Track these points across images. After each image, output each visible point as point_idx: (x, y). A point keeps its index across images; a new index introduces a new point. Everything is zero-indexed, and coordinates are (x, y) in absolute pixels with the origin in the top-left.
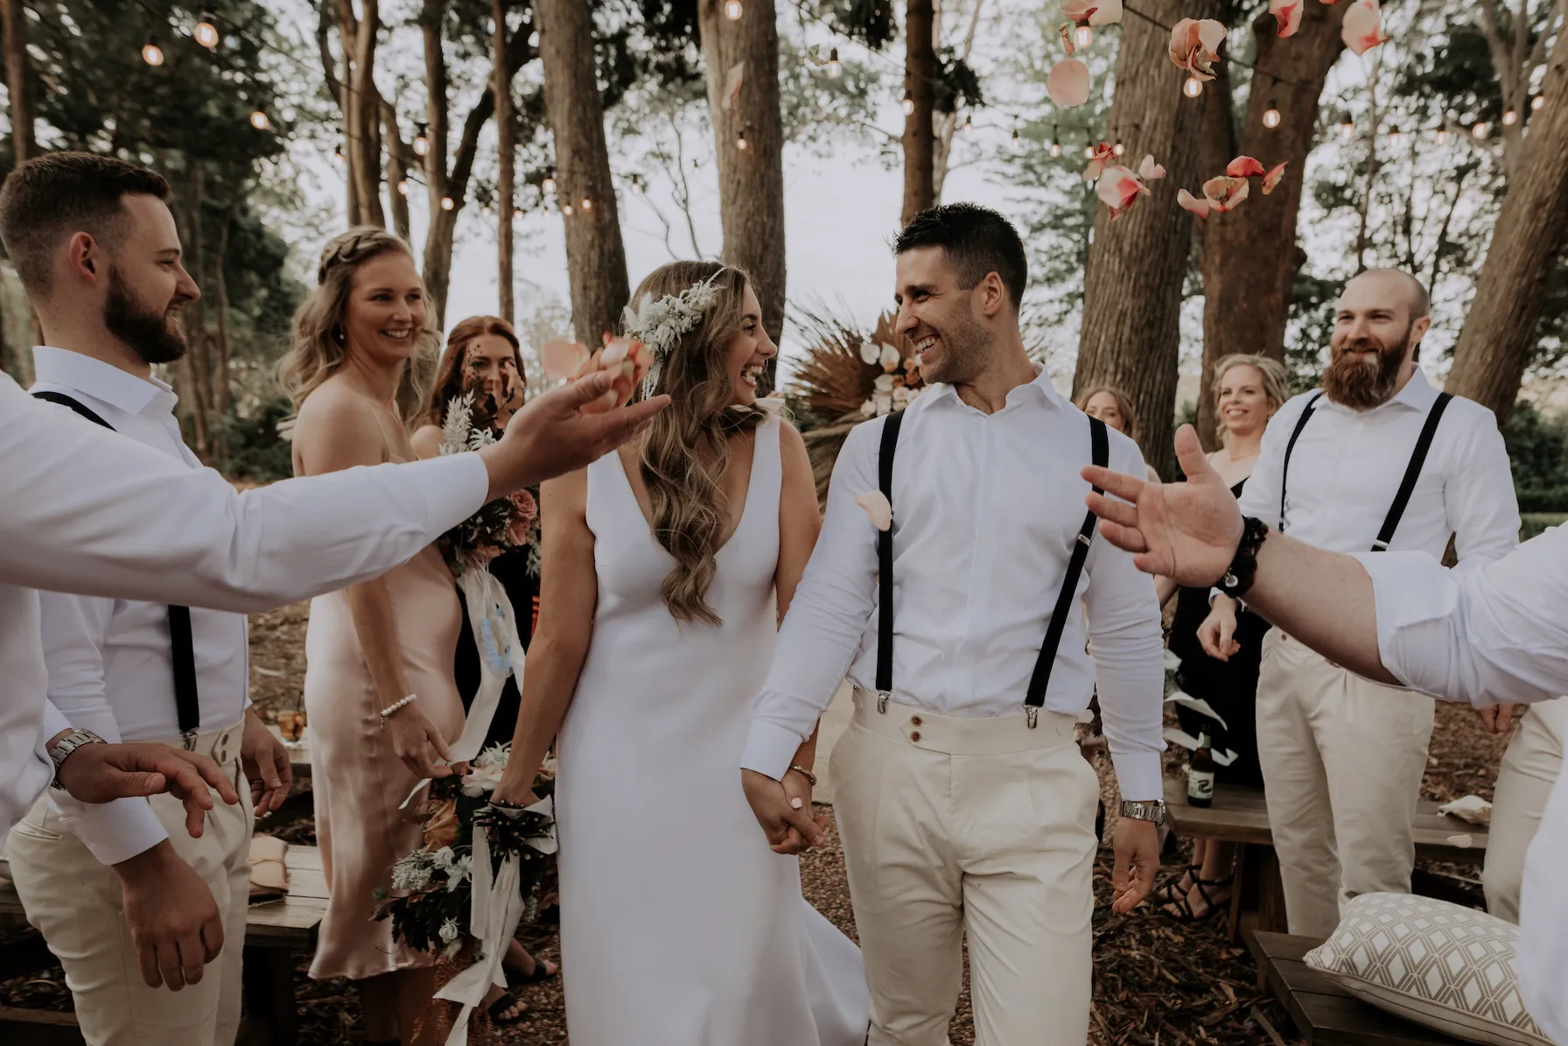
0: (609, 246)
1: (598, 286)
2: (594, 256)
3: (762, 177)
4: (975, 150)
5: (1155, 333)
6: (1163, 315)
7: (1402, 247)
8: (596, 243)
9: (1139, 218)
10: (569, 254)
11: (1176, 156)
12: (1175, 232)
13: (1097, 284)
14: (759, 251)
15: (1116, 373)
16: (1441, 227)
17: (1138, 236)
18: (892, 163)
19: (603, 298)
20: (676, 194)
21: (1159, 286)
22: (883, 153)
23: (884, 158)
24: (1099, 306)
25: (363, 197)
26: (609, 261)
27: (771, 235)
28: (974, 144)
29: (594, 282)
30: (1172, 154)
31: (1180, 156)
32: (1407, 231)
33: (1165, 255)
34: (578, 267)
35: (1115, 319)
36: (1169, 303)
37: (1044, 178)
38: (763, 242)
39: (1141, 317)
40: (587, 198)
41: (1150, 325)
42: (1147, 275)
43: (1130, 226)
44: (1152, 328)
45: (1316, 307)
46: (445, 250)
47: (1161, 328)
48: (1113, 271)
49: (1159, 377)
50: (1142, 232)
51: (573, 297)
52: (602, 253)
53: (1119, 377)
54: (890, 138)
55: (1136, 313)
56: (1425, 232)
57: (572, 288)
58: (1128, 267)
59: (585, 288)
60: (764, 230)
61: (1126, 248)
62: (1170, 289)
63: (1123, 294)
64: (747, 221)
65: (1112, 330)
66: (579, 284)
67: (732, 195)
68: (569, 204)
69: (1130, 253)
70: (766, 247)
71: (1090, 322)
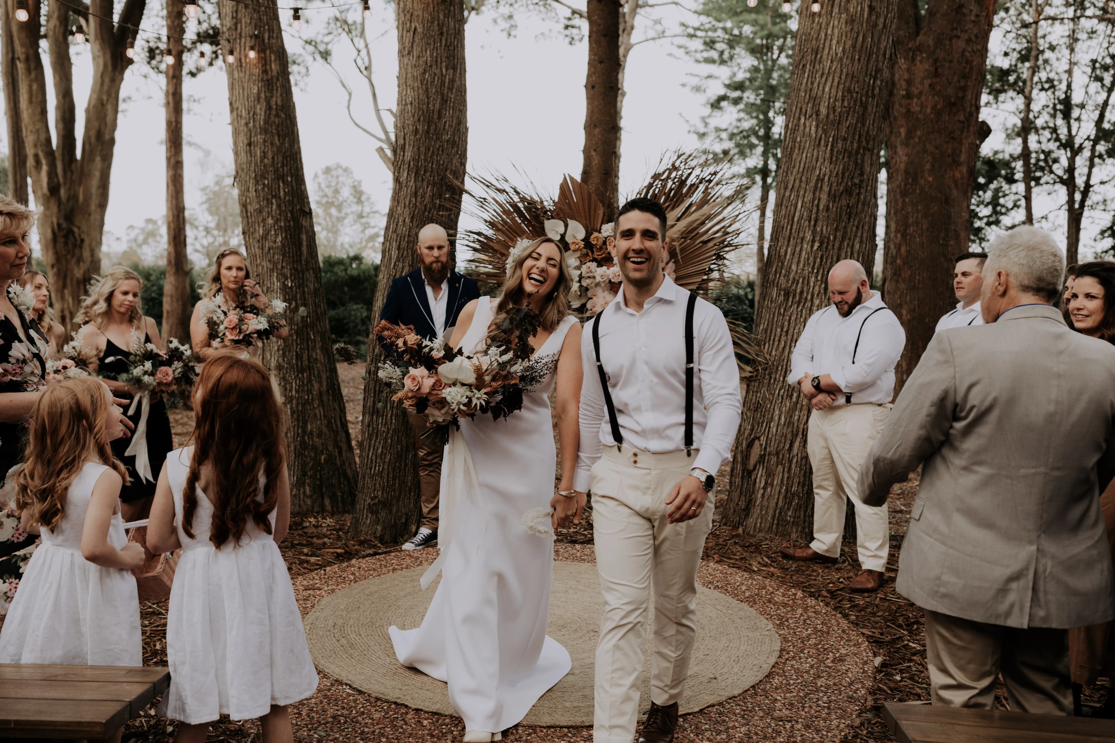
0: (277, 100)
1: (265, 141)
2: (260, 110)
3: (441, 26)
4: (659, 27)
5: (853, 201)
6: (861, 181)
7: (1063, 132)
8: (263, 95)
9: (836, 80)
10: (233, 108)
11: (874, 17)
12: (873, 96)
13: (793, 149)
14: (437, 106)
15: (813, 241)
16: (1097, 113)
17: (836, 100)
18: (576, 38)
19: (270, 155)
20: (359, 62)
21: (857, 152)
22: (567, 27)
23: (567, 32)
24: (795, 171)
25: (20, 50)
26: (277, 115)
27: (450, 89)
28: (658, 22)
29: (259, 138)
30: (870, 14)
31: (878, 17)
32: (1067, 115)
33: (862, 119)
34: (243, 122)
35: (812, 184)
36: (867, 169)
37: (726, 56)
38: (442, 94)
39: (839, 184)
40: (252, 48)
41: (848, 192)
42: (845, 139)
43: (827, 89)
44: (850, 195)
45: (983, 188)
46: (109, 108)
47: (859, 194)
48: (810, 135)
49: (857, 246)
50: (840, 94)
51: (236, 154)
52: (269, 108)
53: (817, 245)
54: (574, 12)
55: (833, 179)
56: (1084, 117)
57: (235, 143)
58: (825, 131)
59: (250, 144)
60: (443, 83)
61: (823, 111)
62: (868, 154)
63: (821, 160)
64: (425, 72)
65: (809, 197)
66: (243, 140)
67: (407, 45)
68: (231, 53)
69: (827, 116)
70: (444, 101)
71: (786, 188)
